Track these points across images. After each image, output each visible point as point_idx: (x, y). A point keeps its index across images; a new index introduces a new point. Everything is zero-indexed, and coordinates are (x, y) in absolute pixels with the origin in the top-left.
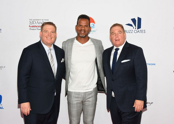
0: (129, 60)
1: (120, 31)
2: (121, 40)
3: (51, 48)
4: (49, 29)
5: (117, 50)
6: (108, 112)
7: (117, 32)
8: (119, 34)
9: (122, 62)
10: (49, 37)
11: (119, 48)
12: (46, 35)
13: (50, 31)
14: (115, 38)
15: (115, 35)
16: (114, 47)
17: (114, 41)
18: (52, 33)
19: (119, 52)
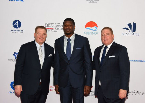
0: (115, 56)
1: (109, 33)
2: (109, 40)
3: (42, 46)
4: (42, 32)
5: (106, 48)
6: (96, 98)
7: (105, 34)
8: (108, 35)
9: (109, 57)
10: (41, 38)
11: (108, 46)
12: (39, 36)
13: (42, 33)
14: (104, 38)
15: (104, 36)
16: (104, 45)
17: (104, 41)
18: (43, 35)
19: (108, 49)
